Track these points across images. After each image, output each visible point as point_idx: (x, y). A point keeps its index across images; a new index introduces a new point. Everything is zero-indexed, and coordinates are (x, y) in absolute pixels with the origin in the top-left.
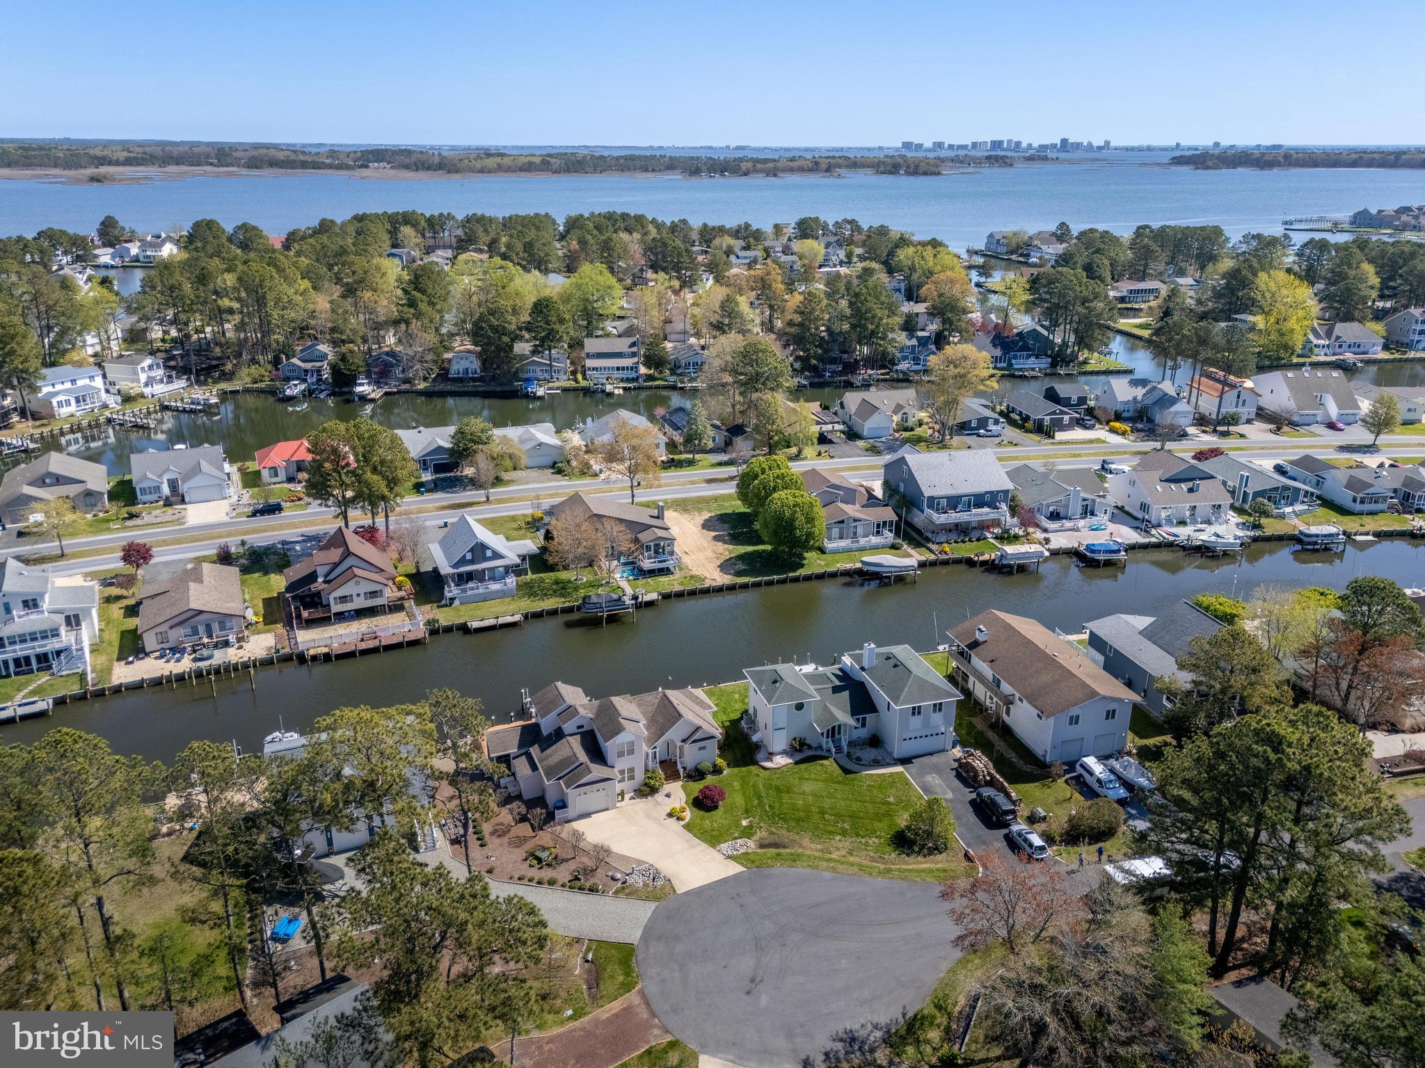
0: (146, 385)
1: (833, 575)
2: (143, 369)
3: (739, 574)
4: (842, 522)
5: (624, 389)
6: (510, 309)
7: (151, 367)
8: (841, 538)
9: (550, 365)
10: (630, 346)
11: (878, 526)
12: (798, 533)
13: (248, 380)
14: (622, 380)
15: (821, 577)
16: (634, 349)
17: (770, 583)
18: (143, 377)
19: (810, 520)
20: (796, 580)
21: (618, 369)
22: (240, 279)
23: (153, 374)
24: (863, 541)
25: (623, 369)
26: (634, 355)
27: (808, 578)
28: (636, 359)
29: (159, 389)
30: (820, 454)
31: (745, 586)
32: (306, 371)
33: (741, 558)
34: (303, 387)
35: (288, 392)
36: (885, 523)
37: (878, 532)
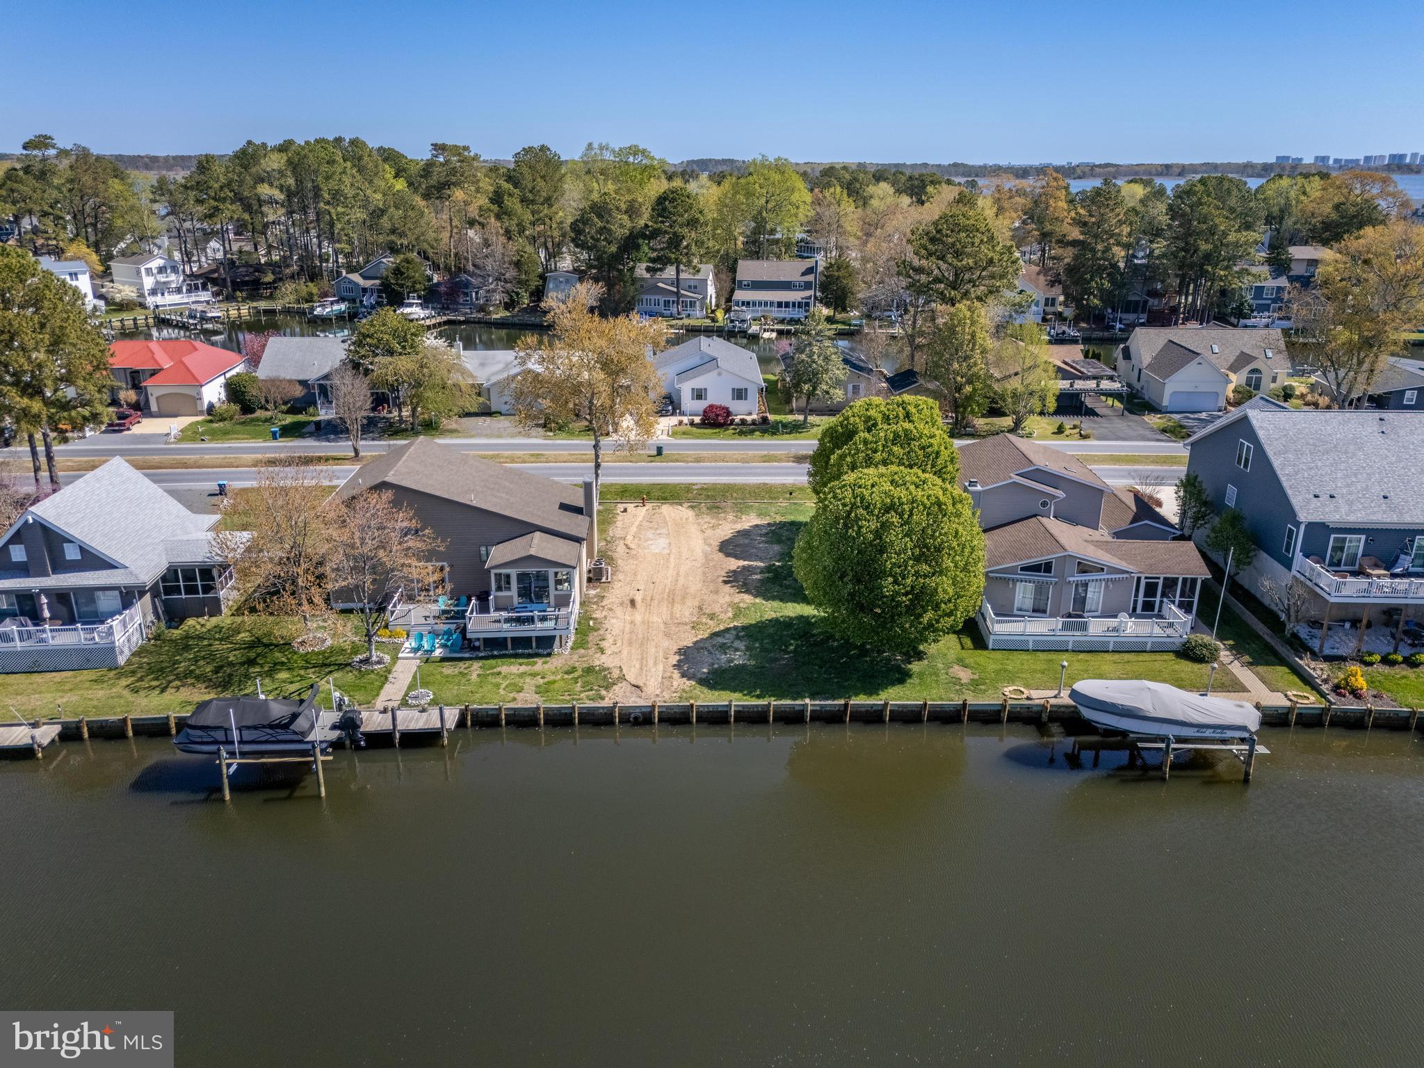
0: (153, 292)
1: (989, 718)
2: (149, 271)
3: (715, 680)
4: (1047, 567)
5: (780, 333)
6: (623, 207)
7: (161, 270)
8: (1038, 610)
9: (677, 294)
10: (803, 274)
11: (1151, 589)
12: (888, 586)
13: (292, 298)
14: (782, 321)
15: (949, 717)
16: (810, 278)
17: (792, 719)
18: (148, 283)
19: (928, 552)
20: (873, 718)
21: (780, 305)
22: (290, 162)
23: (162, 278)
24: (1097, 627)
25: (787, 305)
26: (808, 286)
27: (909, 717)
28: (811, 293)
29: (168, 300)
30: (1060, 430)
31: (716, 718)
32: (365, 290)
33: (752, 633)
34: (343, 307)
35: (318, 311)
36: (1170, 583)
37: (1148, 606)
